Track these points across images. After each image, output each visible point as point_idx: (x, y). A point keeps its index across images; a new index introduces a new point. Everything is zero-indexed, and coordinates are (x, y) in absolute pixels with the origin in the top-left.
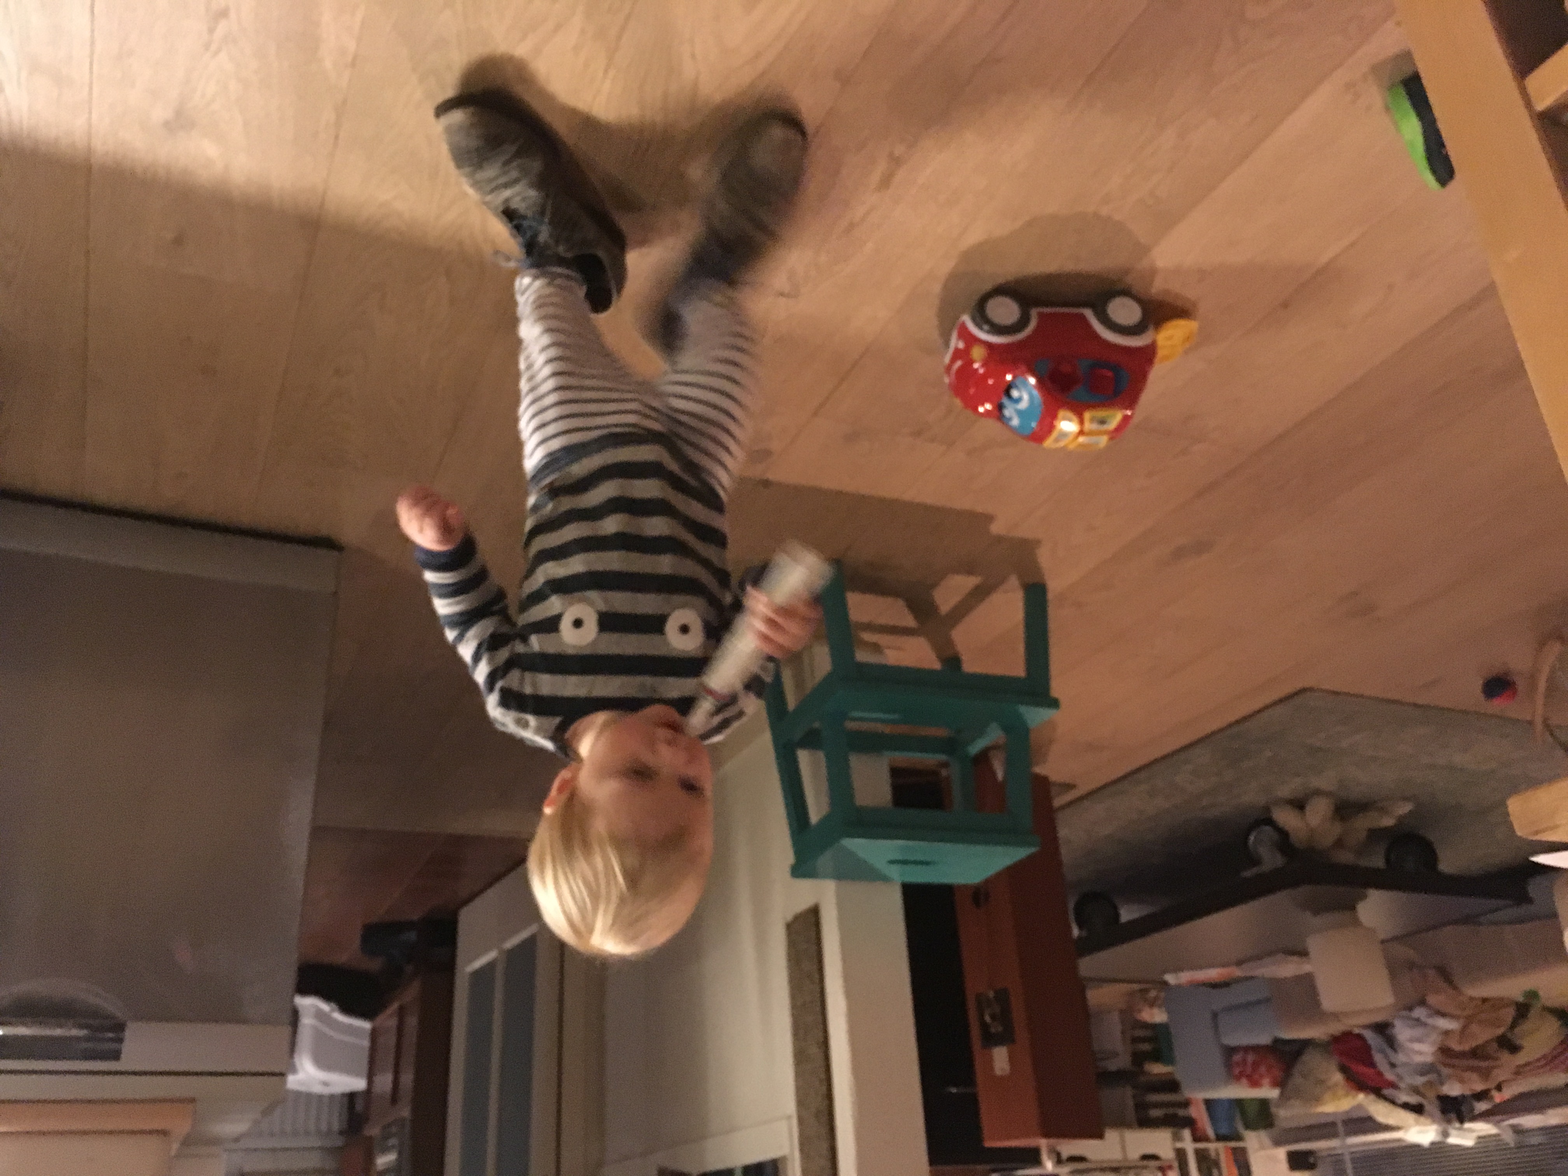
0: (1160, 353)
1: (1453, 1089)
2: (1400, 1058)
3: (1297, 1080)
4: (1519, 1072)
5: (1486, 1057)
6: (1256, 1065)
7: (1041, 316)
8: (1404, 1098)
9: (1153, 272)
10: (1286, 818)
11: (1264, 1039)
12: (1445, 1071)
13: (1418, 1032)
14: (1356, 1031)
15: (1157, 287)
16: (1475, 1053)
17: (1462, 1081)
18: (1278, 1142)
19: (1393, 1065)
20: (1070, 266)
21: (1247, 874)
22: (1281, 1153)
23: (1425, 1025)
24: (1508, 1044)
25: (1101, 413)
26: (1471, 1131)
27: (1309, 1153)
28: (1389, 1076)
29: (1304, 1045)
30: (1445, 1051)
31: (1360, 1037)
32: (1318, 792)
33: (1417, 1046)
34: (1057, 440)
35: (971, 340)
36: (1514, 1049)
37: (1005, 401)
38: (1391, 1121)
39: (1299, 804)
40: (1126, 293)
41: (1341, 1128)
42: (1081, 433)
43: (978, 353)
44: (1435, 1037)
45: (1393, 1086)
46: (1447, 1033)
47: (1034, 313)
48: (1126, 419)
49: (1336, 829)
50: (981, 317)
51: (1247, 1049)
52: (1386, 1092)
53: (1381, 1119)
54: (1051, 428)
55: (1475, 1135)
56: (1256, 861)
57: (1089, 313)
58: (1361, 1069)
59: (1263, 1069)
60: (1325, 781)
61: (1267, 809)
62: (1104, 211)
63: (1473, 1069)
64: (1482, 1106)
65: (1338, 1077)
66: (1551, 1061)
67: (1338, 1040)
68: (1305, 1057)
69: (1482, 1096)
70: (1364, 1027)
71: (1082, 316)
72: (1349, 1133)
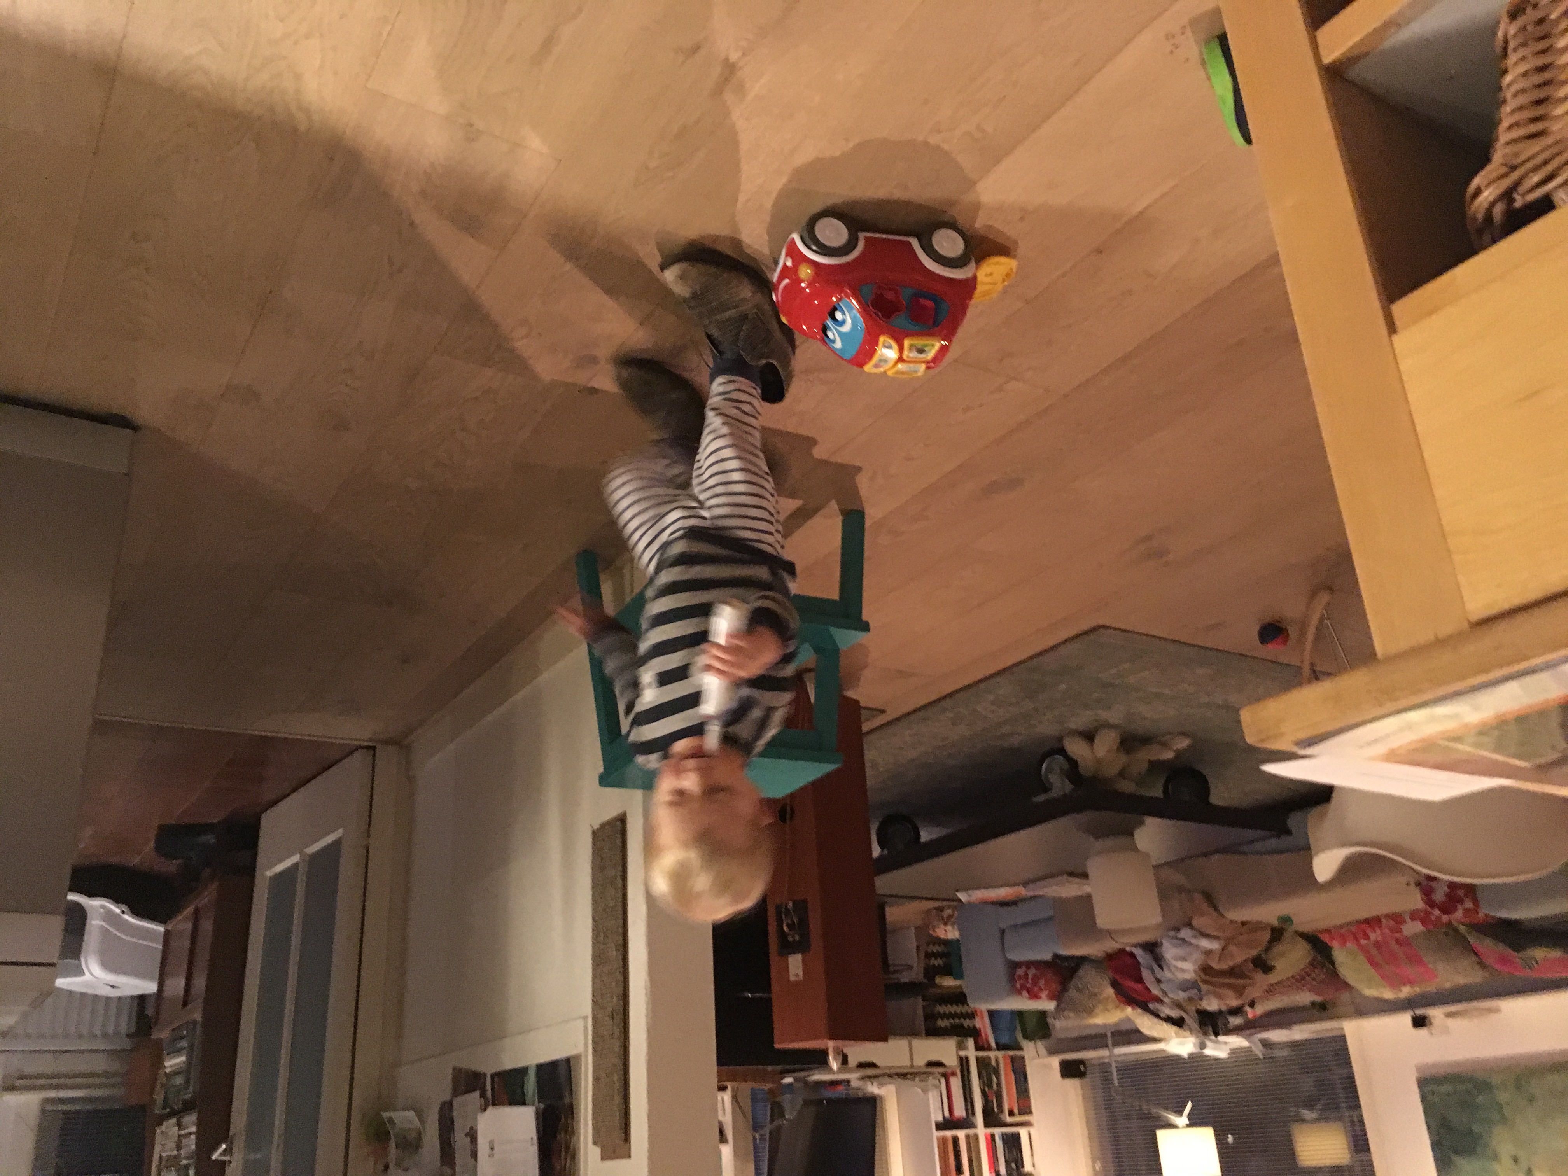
0: (980, 289)
1: (1212, 1005)
2: (1167, 974)
3: (1072, 993)
4: (1270, 990)
5: (1243, 976)
6: (1036, 980)
7: (867, 239)
8: (1167, 1011)
9: (976, 207)
10: (1076, 748)
11: (1048, 957)
12: (1204, 987)
13: (1183, 951)
14: (1128, 949)
15: (980, 223)
16: (1232, 972)
17: (1220, 997)
18: (1052, 1052)
19: (1159, 981)
20: (898, 194)
21: (1040, 799)
22: (1055, 1062)
23: (1191, 944)
24: (1262, 965)
25: (919, 342)
26: (1225, 1044)
27: (1082, 1062)
28: (1155, 991)
29: (1081, 960)
30: (1206, 970)
31: (1132, 955)
32: (1107, 726)
33: (1181, 964)
34: (876, 366)
35: (798, 258)
36: (1268, 969)
37: (830, 323)
38: (1154, 1034)
39: (1089, 736)
40: (952, 225)
41: (1110, 1039)
42: (900, 359)
43: (806, 272)
44: (1197, 956)
45: (1159, 1000)
46: (1208, 953)
47: (862, 235)
48: (944, 350)
49: (1123, 759)
50: (810, 236)
51: (1029, 964)
52: (1151, 1006)
53: (1146, 1031)
54: (871, 353)
55: (1228, 1047)
56: (1047, 789)
57: (914, 242)
58: (1130, 984)
59: (1042, 983)
60: (1115, 715)
61: (1060, 739)
62: (934, 140)
63: (1229, 986)
64: (1235, 1021)
65: (1110, 991)
66: (1299, 981)
67: (1111, 957)
68: (1081, 972)
69: (1236, 1011)
70: (1135, 946)
71: (910, 243)
72: (1116, 1044)
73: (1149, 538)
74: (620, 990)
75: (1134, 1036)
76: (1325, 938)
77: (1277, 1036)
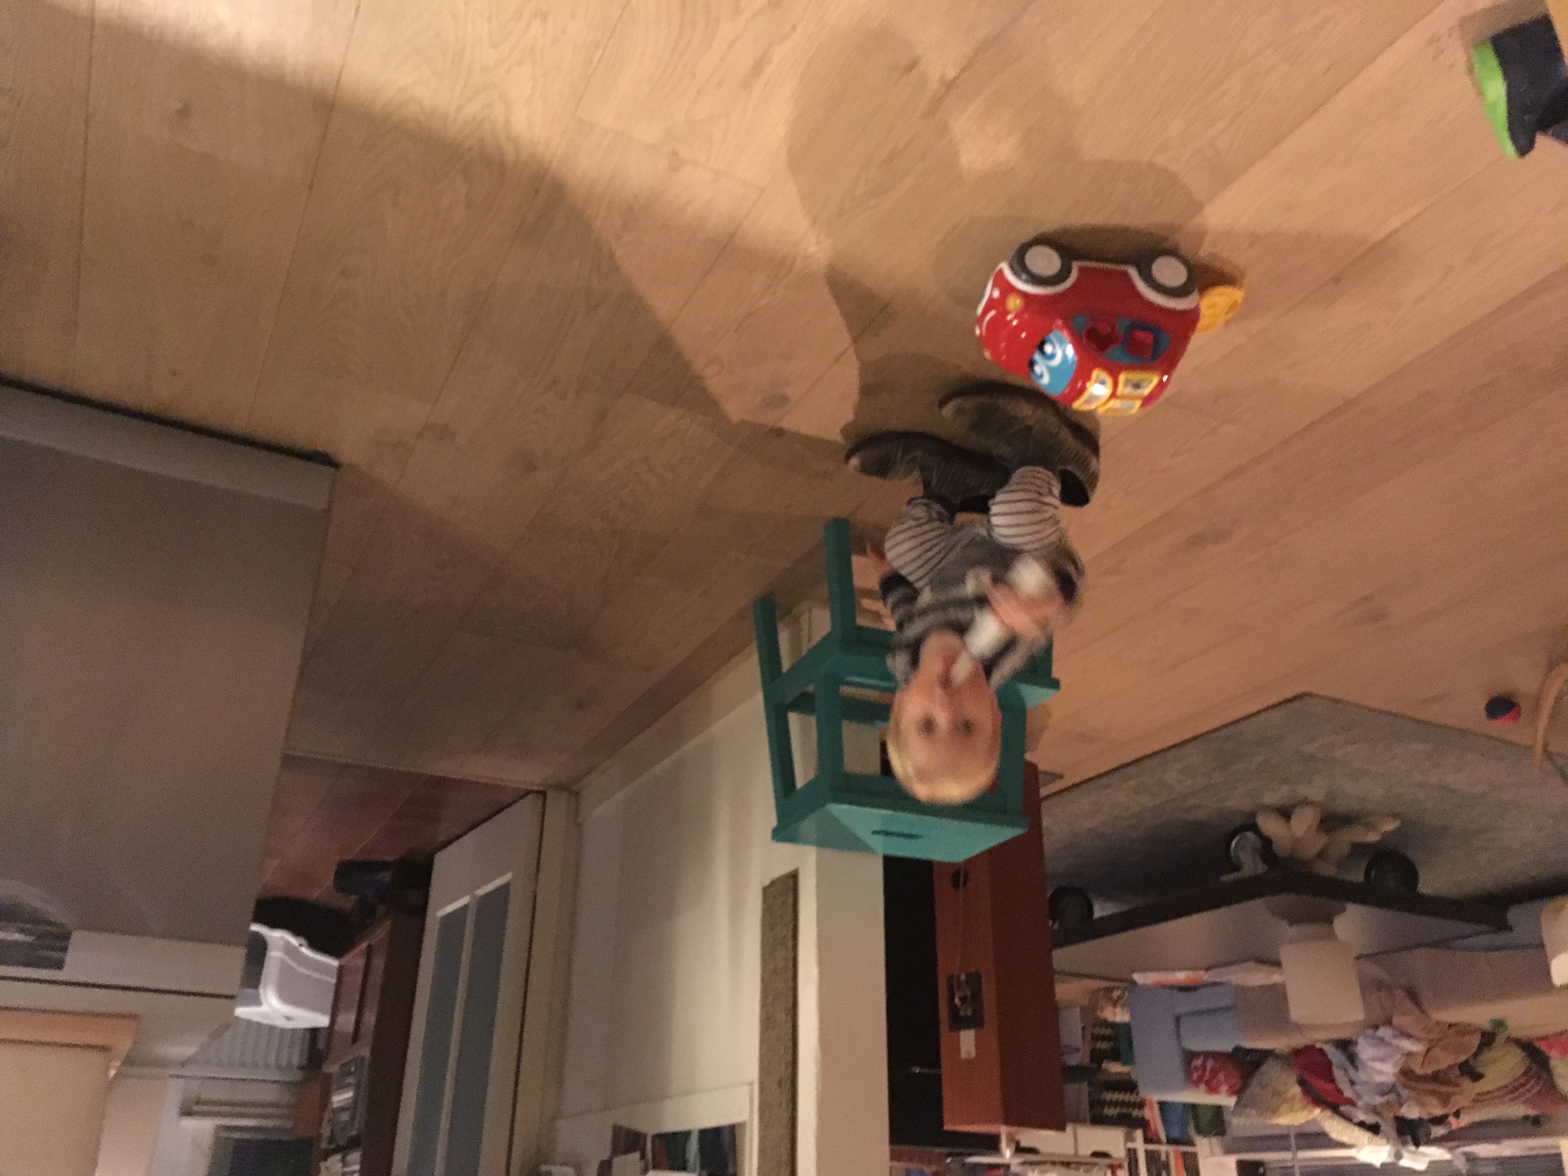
0: (1202, 323)
1: (1412, 1112)
2: (1361, 1076)
3: (1254, 1088)
4: (1479, 1100)
5: (1447, 1082)
6: (1215, 1072)
7: (1081, 270)
8: (1361, 1116)
9: (1201, 234)
10: (1270, 825)
11: (1226, 1046)
12: (1405, 1093)
13: (1381, 1052)
14: (1318, 1046)
15: (1204, 253)
16: (1435, 1077)
17: (1423, 1105)
18: (1228, 1151)
19: (1352, 1083)
20: (1117, 220)
21: (1229, 878)
22: (1231, 1161)
23: (1389, 1044)
24: (1471, 1072)
25: (1136, 376)
26: (1425, 1155)
27: (1259, 1164)
28: (1348, 1093)
29: (1266, 1054)
30: (1406, 1074)
31: (1321, 1051)
32: (1306, 802)
33: (1378, 1066)
34: (1088, 401)
35: (1007, 289)
36: (1477, 1077)
37: (1037, 357)
38: (1345, 1139)
39: (1285, 813)
40: (1173, 252)
41: (1293, 1140)
42: (1113, 395)
43: (1014, 303)
44: (1398, 1058)
45: (1352, 1103)
46: (1410, 1055)
47: (1076, 266)
48: (1161, 386)
49: (1321, 840)
50: (1020, 266)
51: (1207, 1055)
52: (1342, 1108)
53: (1334, 1135)
54: (1083, 389)
55: (1428, 1159)
56: (1237, 868)
57: (1133, 272)
58: (1320, 1084)
59: (1221, 1077)
60: (1315, 792)
61: (1253, 815)
62: (1160, 160)
63: (1433, 1093)
64: (1438, 1131)
65: (1296, 1090)
66: (1512, 1091)
67: (1298, 1053)
68: (1264, 1068)
69: (1440, 1120)
70: (1327, 1042)
71: (1126, 274)
72: (1299, 1148)
73: (1367, 599)
74: (789, 1058)
75: (1320, 1139)
76: (1543, 1046)
77: (1484, 1150)
